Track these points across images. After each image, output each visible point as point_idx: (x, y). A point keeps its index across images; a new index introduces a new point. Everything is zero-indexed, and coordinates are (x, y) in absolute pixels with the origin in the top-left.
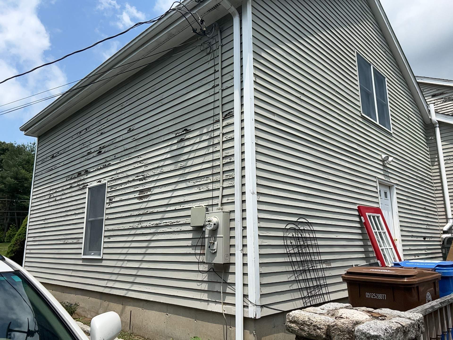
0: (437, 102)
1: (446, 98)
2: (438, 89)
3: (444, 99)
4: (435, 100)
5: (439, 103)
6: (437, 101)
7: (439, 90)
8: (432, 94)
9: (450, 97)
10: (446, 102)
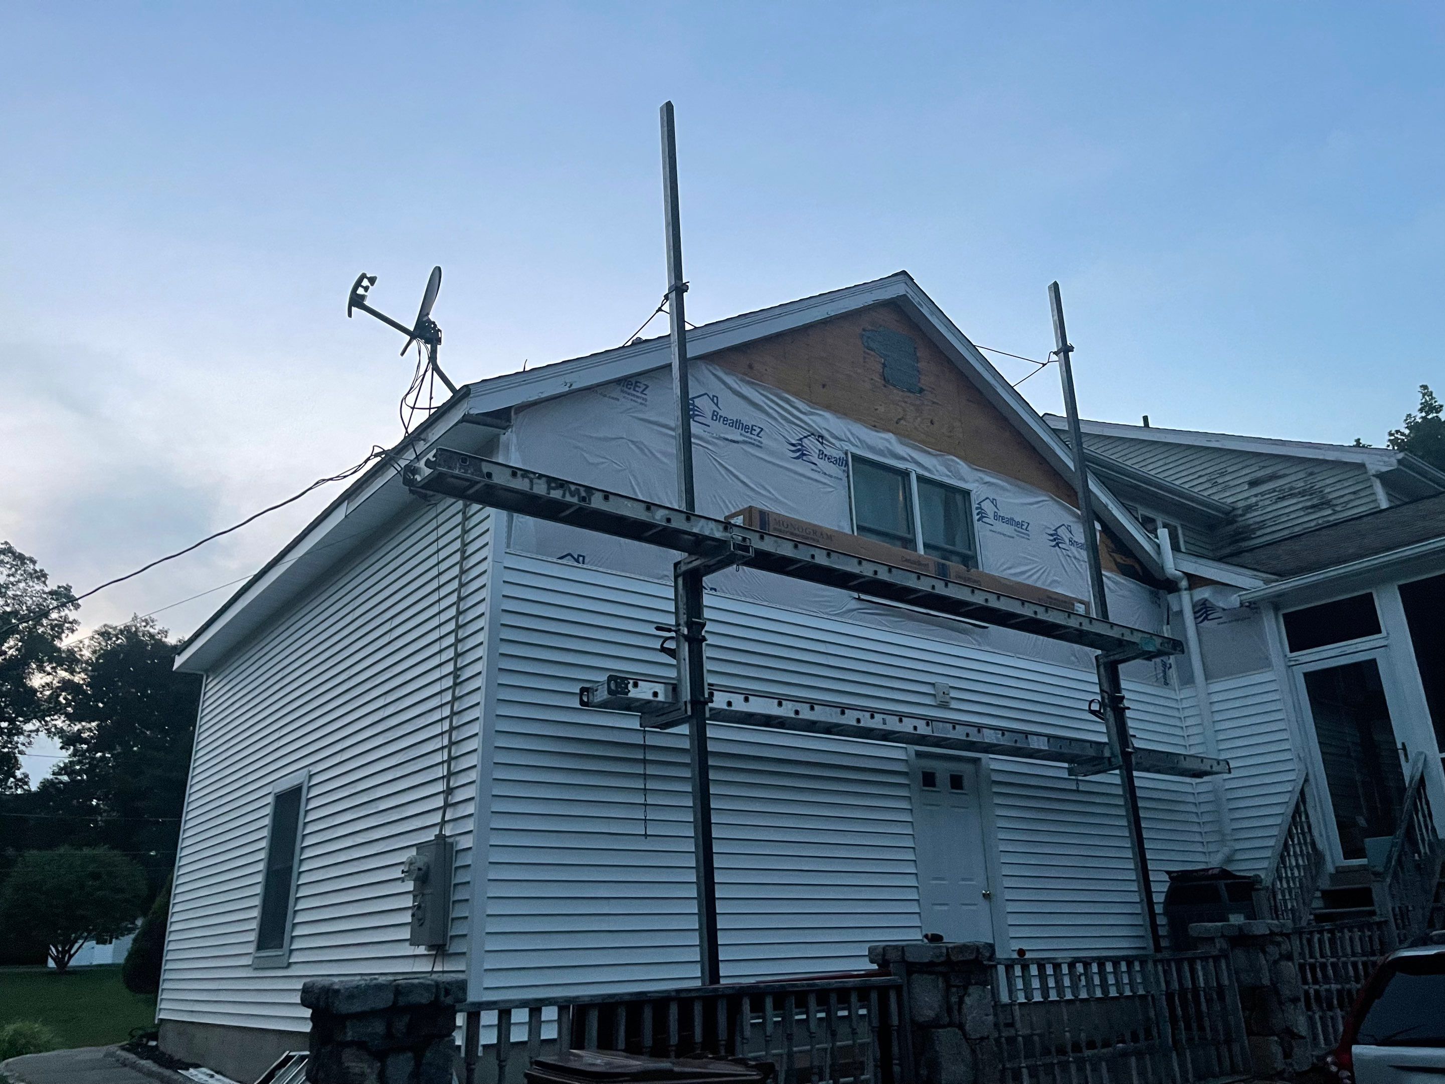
0: (1261, 500)
1: (1284, 490)
2: (1262, 464)
3: (1279, 491)
4: (1256, 495)
5: (1268, 502)
6: (1262, 498)
7: (1264, 467)
8: (1247, 478)
9: (1294, 484)
10: (1283, 498)
